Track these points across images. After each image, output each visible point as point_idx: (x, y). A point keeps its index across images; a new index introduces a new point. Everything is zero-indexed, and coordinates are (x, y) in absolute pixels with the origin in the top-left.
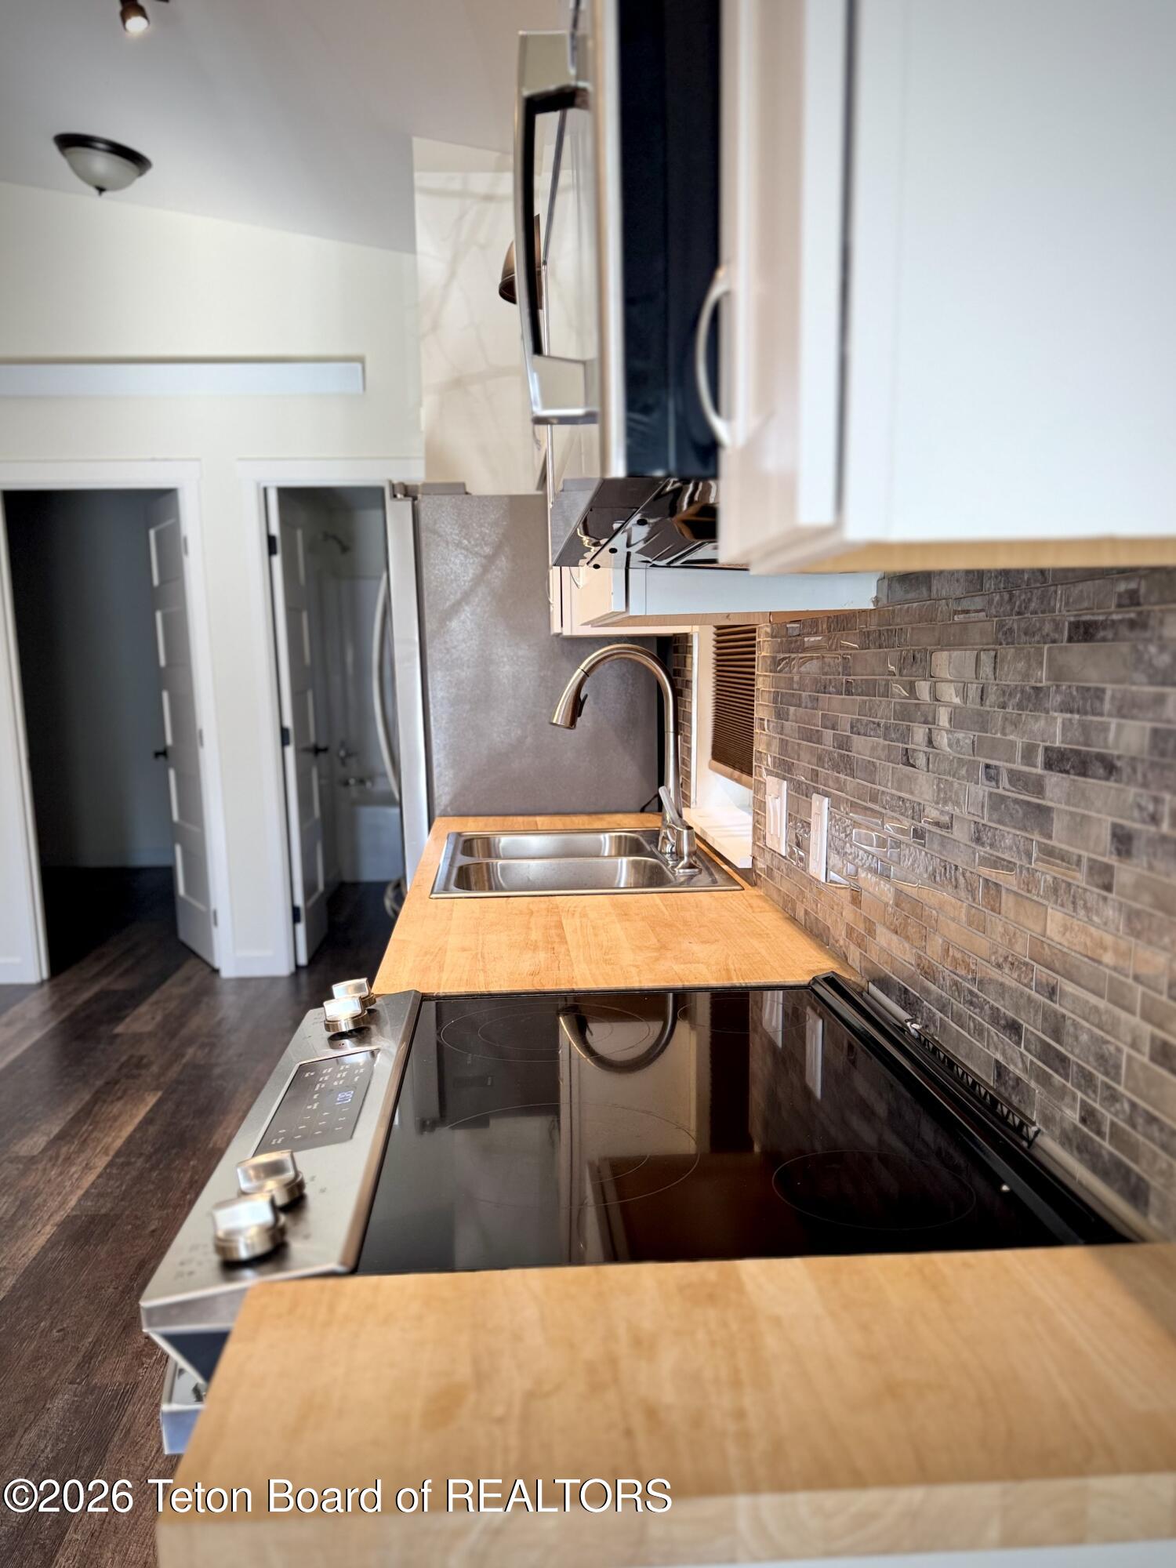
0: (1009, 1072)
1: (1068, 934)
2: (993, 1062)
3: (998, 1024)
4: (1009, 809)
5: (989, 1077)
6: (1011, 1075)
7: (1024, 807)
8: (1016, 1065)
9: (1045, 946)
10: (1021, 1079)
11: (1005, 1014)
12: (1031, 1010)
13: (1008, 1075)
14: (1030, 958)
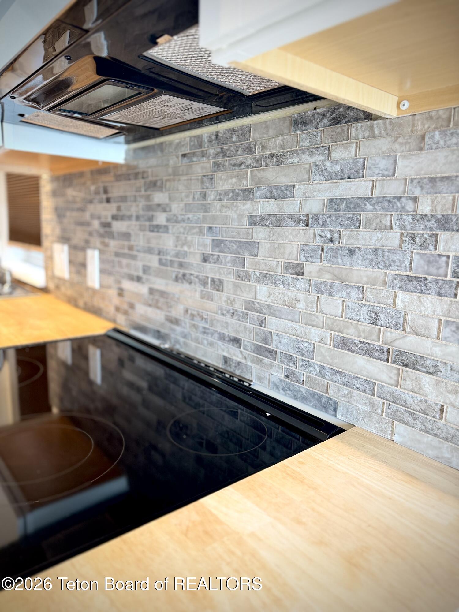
0: (233, 360)
1: (271, 297)
2: (222, 357)
3: (224, 340)
4: (226, 246)
5: (219, 364)
6: (234, 361)
7: (238, 244)
8: (237, 357)
9: (255, 303)
10: (240, 362)
11: (228, 335)
12: (247, 332)
13: (232, 361)
14: (246, 309)
